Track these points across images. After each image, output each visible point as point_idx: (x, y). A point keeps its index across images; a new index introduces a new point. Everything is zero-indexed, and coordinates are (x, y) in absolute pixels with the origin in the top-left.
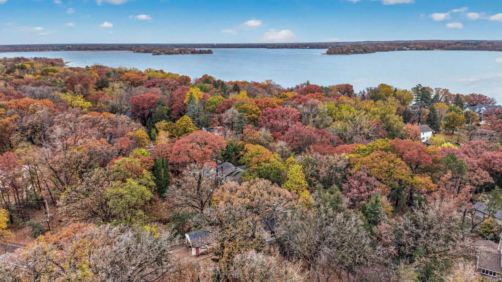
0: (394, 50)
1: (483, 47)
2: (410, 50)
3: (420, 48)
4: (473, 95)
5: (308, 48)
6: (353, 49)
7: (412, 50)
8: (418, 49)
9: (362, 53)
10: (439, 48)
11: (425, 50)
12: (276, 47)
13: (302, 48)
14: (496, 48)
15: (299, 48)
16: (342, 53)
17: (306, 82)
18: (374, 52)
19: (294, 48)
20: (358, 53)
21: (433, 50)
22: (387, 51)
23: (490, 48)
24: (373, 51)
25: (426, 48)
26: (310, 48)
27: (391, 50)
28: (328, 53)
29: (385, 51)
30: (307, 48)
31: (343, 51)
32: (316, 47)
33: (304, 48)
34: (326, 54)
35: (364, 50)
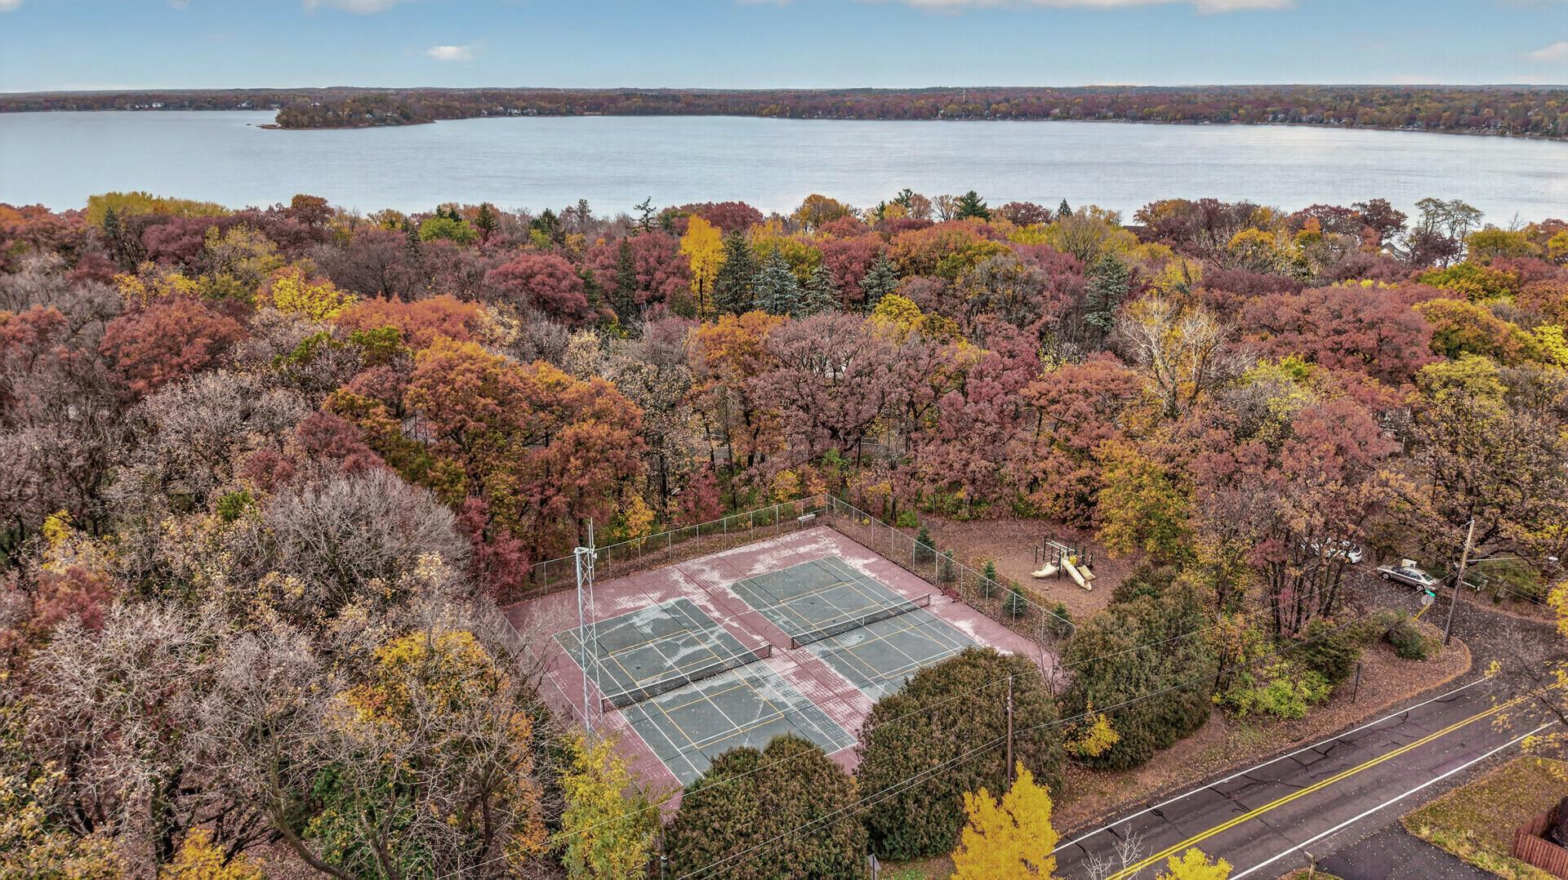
2: (523, 114)
5: (157, 109)
6: (369, 112)
7: (527, 115)
8: (541, 113)
9: (399, 123)
10: (590, 109)
11: (562, 114)
13: (133, 109)
16: (338, 123)
18: (431, 121)
20: (389, 125)
24: (429, 118)
25: (564, 110)
26: (166, 107)
27: (472, 116)
30: (151, 108)
31: (337, 116)
32: (186, 103)
33: (140, 109)
34: (274, 127)
35: (401, 115)
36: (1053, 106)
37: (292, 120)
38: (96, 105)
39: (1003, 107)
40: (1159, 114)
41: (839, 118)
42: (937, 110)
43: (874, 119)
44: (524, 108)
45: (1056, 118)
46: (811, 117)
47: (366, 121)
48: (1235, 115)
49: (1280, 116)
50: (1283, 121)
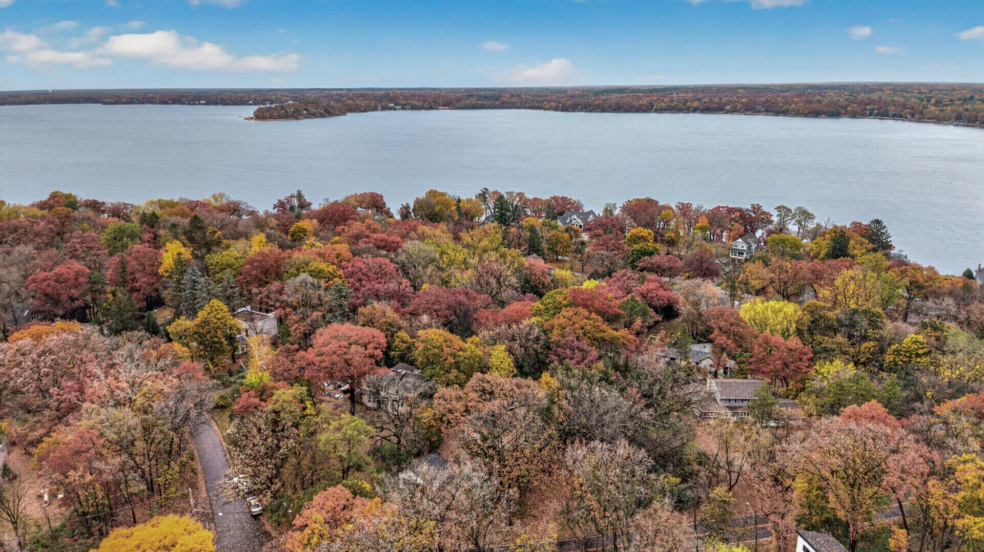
0: (375, 109)
1: (509, 103)
2: (403, 109)
3: (415, 105)
4: (555, 198)
5: (203, 104)
6: (306, 110)
7: (405, 109)
8: (413, 108)
9: (323, 116)
10: (444, 105)
11: (425, 109)
12: (125, 100)
13: (190, 104)
14: (525, 104)
15: (182, 104)
17: (295, 193)
18: (344, 114)
19: (171, 104)
20: (317, 117)
21: (437, 109)
22: (365, 111)
23: (519, 104)
24: (342, 112)
25: (426, 106)
26: (207, 104)
27: (372, 110)
28: (259, 116)
29: (362, 111)
30: (199, 104)
31: (287, 112)
32: (219, 101)
33: (193, 104)
34: (252, 118)
35: (325, 111)
36: (726, 104)
37: (261, 115)
38: (170, 101)
39: (696, 104)
40: (793, 110)
41: (590, 111)
42: (653, 106)
43: (611, 112)
44: (404, 105)
45: (727, 112)
46: (573, 111)
47: (303, 115)
48: (843, 111)
49: (875, 112)
50: (877, 115)
